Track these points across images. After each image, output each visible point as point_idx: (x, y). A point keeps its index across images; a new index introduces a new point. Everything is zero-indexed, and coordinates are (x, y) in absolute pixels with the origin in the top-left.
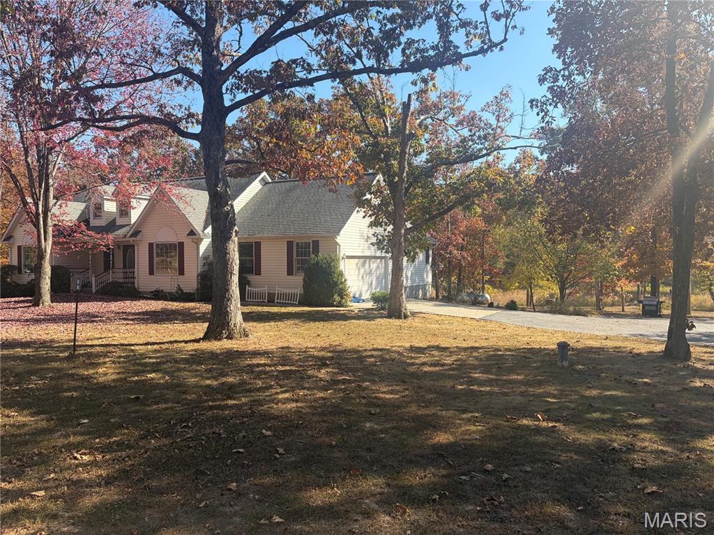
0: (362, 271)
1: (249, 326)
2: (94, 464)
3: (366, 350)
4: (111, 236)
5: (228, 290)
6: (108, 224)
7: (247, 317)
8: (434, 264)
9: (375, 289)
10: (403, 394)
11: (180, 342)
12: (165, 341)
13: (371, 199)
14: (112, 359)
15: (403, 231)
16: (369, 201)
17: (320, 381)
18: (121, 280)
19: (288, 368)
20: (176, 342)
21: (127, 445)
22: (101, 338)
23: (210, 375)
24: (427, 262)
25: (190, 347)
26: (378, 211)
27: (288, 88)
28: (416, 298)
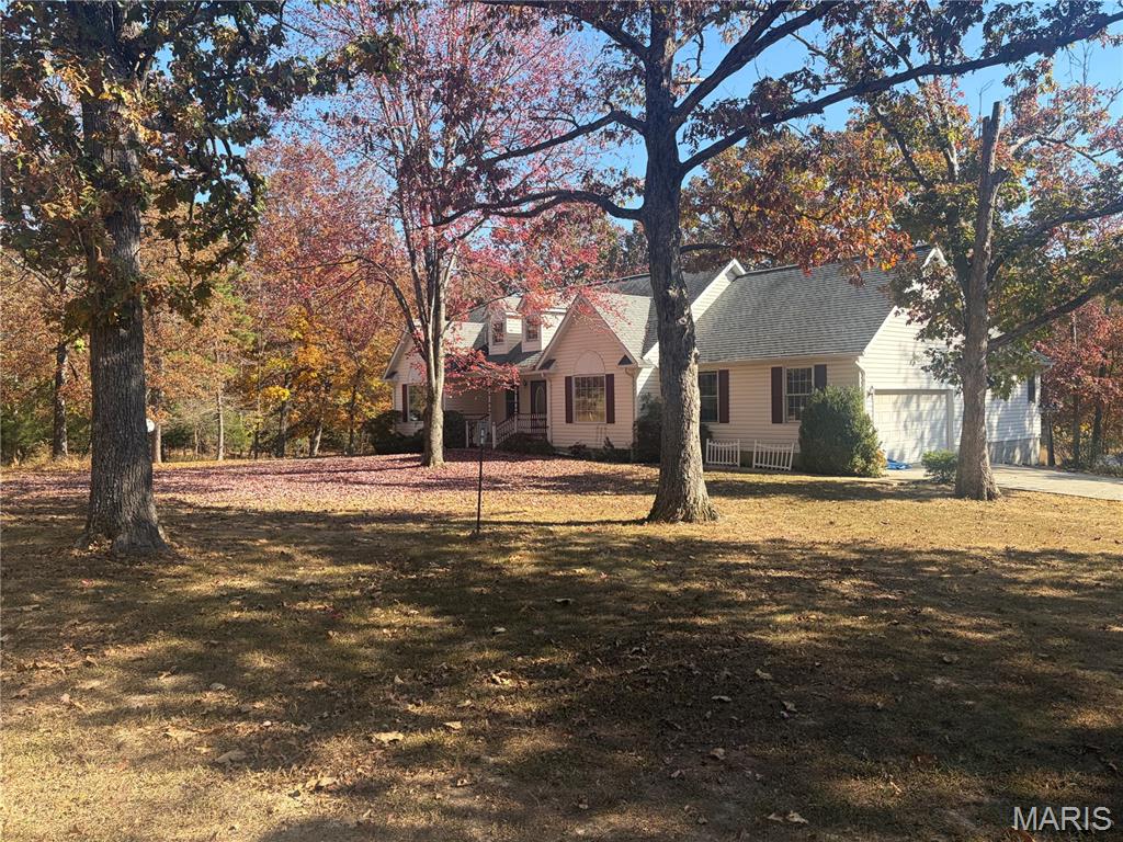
0: (904, 415)
1: (717, 503)
2: (518, 691)
3: (920, 552)
4: (516, 368)
5: (684, 447)
6: (511, 352)
7: (714, 489)
8: (1044, 401)
9: (929, 445)
10: (1002, 633)
11: (615, 522)
12: (594, 520)
13: (921, 291)
14: (526, 543)
15: (985, 344)
16: (917, 295)
17: (843, 598)
18: (529, 431)
19: (785, 574)
20: (609, 522)
21: (559, 670)
22: (508, 513)
23: (664, 576)
24: (1031, 397)
25: (630, 530)
26: (935, 311)
27: (779, 121)
28: (1010, 463)
